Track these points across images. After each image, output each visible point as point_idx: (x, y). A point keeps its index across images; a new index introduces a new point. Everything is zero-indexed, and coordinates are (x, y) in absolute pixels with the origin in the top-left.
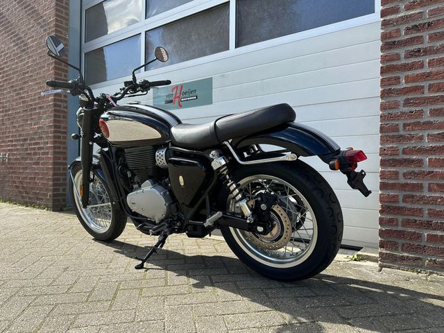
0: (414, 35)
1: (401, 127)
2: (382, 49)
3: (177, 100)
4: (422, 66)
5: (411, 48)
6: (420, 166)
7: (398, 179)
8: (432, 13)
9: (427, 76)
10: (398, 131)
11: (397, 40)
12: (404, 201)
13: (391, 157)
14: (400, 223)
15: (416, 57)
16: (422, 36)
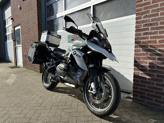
0: (146, 27)
1: (141, 58)
2: (136, 31)
3: (75, 39)
4: (148, 38)
5: (145, 32)
8: (152, 20)
9: (149, 42)
11: (140, 28)
12: (140, 82)
14: (139, 89)
15: (146, 35)
16: (148, 28)
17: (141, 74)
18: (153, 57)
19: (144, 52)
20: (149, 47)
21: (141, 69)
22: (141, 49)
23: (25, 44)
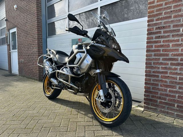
0: (158, 31)
1: (152, 63)
2: (148, 34)
4: (160, 42)
5: (157, 35)
6: (158, 78)
7: (150, 81)
8: (165, 23)
9: (162, 46)
10: (151, 65)
12: (152, 89)
13: (149, 74)
14: (151, 97)
15: (158, 38)
16: (161, 31)
17: (153, 80)
18: (165, 62)
19: (157, 57)
20: (161, 51)
21: (153, 75)
22: (153, 53)
23: (21, 49)
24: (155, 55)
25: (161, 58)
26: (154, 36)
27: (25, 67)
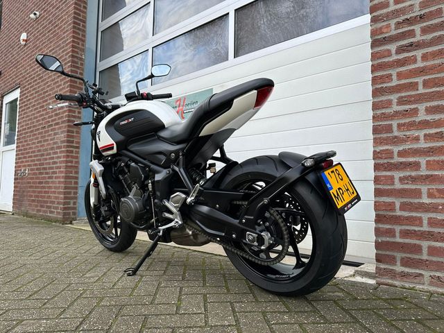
0: (405, 29)
2: (372, 47)
3: (180, 112)
4: (414, 60)
5: (403, 43)
6: (418, 170)
7: (393, 184)
9: (422, 71)
10: (393, 132)
11: (387, 35)
12: (402, 209)
13: (386, 161)
14: (398, 235)
15: (409, 51)
16: (414, 30)
17: (401, 179)
18: (437, 117)
19: (407, 107)
20: (420, 87)
21: (401, 163)
22: (394, 98)
23: (25, 141)
24: (401, 102)
25: (422, 107)
26: (393, 47)
27: (31, 187)
